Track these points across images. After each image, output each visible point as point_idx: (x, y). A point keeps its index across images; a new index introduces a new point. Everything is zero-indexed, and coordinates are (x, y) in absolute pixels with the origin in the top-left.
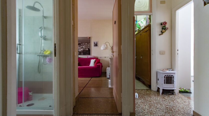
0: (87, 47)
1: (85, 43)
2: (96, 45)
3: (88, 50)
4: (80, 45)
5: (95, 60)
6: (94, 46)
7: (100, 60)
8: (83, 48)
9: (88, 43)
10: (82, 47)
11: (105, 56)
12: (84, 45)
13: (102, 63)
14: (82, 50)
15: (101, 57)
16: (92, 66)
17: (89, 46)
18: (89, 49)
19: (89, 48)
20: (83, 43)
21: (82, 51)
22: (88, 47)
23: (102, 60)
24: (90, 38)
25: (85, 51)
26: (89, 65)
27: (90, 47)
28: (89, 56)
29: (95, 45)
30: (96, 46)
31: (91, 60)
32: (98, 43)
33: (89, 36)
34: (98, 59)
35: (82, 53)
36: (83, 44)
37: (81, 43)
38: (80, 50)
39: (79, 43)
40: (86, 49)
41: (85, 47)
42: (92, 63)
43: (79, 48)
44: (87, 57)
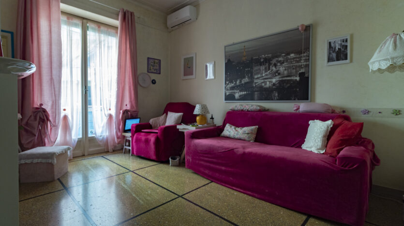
0: (296, 67)
1: (288, 54)
2: (339, 54)
3: (298, 78)
4: (267, 65)
5: (329, 122)
6: (330, 59)
7: (361, 125)
8: (279, 74)
9: (300, 53)
10: (274, 69)
12: (282, 63)
13: (369, 142)
14: (274, 80)
15: (367, 112)
16: (314, 150)
17: (303, 63)
18: (302, 75)
19: (302, 71)
20: (280, 56)
21: (274, 85)
22: (300, 67)
23: (374, 124)
24: (307, 28)
25: (288, 85)
26: (303, 142)
27: (307, 66)
28: (303, 107)
29: (334, 55)
30: (338, 60)
31: (311, 122)
32: (348, 44)
33: (306, 23)
34: (347, 118)
35: (277, 94)
36: (281, 59)
37: (273, 57)
38: (269, 82)
39: (266, 55)
40: (292, 78)
41: (289, 67)
42: (312, 139)
43: (266, 75)
44: (295, 108)
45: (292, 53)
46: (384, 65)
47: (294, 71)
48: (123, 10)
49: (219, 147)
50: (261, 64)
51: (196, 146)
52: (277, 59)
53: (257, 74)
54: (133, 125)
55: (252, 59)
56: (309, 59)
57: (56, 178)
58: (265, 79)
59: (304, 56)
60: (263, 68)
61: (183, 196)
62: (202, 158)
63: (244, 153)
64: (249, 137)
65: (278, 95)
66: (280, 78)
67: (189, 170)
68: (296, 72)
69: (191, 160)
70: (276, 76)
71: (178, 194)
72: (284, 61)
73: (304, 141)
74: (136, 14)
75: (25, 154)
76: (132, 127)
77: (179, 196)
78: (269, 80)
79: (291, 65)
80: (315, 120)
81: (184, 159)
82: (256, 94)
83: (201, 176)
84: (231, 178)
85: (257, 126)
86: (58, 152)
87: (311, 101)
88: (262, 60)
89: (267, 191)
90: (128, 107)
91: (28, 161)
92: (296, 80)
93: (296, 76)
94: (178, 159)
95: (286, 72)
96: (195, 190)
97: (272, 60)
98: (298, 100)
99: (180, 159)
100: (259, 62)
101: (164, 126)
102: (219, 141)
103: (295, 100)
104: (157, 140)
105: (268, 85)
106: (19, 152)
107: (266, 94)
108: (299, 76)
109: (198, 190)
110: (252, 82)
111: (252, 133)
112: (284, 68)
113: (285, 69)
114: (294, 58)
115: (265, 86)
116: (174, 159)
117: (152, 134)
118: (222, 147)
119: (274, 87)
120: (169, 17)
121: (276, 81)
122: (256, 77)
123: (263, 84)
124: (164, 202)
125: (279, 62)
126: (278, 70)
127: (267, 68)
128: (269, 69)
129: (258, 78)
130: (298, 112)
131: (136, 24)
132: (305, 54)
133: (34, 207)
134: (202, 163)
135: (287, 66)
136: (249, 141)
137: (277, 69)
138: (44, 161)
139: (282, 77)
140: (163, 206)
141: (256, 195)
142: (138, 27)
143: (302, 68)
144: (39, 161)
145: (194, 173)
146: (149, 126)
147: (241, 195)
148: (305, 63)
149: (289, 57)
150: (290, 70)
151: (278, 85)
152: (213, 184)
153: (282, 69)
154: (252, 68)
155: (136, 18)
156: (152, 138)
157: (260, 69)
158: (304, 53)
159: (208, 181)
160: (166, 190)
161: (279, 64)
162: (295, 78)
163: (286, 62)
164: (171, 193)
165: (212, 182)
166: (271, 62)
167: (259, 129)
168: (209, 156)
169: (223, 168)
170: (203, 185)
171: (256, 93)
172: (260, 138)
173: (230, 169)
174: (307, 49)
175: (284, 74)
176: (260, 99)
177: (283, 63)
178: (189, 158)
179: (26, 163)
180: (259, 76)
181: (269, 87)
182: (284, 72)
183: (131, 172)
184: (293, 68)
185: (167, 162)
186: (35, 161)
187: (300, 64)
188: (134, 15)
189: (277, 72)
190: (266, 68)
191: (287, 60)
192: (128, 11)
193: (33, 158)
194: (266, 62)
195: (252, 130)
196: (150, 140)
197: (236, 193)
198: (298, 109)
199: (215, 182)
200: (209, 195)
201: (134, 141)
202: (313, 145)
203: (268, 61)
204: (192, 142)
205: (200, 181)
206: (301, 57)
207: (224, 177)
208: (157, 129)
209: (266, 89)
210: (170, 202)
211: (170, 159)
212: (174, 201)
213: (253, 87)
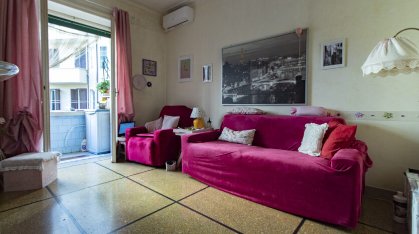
0: (293, 70)
1: (286, 57)
2: (334, 58)
3: (295, 82)
4: (265, 67)
5: (325, 126)
6: (326, 63)
7: (354, 128)
8: (276, 77)
9: (296, 56)
10: (272, 72)
11: (389, 110)
12: (279, 66)
13: (363, 144)
14: (271, 84)
15: (360, 115)
16: (310, 153)
17: (300, 66)
18: (298, 78)
19: (299, 74)
20: (277, 59)
21: (271, 88)
22: (297, 70)
23: (368, 127)
25: (285, 88)
27: (304, 69)
28: (300, 110)
29: (330, 59)
30: (333, 63)
31: (307, 125)
32: (343, 48)
33: (303, 26)
34: (342, 121)
35: (274, 98)
37: (271, 60)
38: (267, 85)
39: (264, 59)
40: (289, 81)
41: (286, 71)
42: (308, 141)
43: (264, 78)
44: (292, 112)
45: (289, 56)
46: (377, 69)
47: (291, 74)
48: (117, 9)
49: (216, 151)
50: (258, 67)
51: (192, 150)
52: (274, 62)
53: (255, 77)
54: (127, 129)
55: (249, 61)
56: (305, 63)
57: (44, 185)
58: (262, 82)
59: (301, 60)
60: (260, 71)
61: (179, 202)
62: (199, 162)
63: (241, 157)
64: (246, 141)
65: (276, 98)
66: (277, 81)
67: (185, 175)
68: (293, 75)
69: (187, 165)
70: (273, 79)
71: (174, 199)
72: (281, 64)
73: (301, 144)
74: (131, 14)
75: (10, 161)
76: (127, 132)
77: (175, 202)
78: (267, 83)
79: (289, 68)
80: (311, 124)
81: (181, 163)
82: (254, 98)
83: (198, 181)
84: (228, 183)
85: (255, 130)
86: (46, 158)
87: (307, 105)
88: (260, 63)
89: (264, 194)
90: (124, 111)
91: (14, 168)
92: (293, 83)
93: (293, 80)
94: (174, 164)
95: (283, 76)
96: (192, 195)
97: (269, 64)
98: (295, 103)
99: (176, 164)
100: (256, 65)
101: (160, 130)
102: (216, 145)
103: (291, 103)
104: (153, 145)
105: (265, 88)
106: (3, 159)
107: (264, 98)
108: (296, 80)
109: (195, 195)
110: (249, 85)
111: (249, 137)
112: (281, 71)
113: (283, 73)
114: (291, 62)
115: (263, 90)
116: (170, 163)
117: (148, 139)
118: (219, 151)
119: (271, 90)
120: (165, 18)
121: (274, 84)
122: (253, 80)
123: (261, 88)
124: (160, 208)
125: (277, 65)
126: (275, 74)
127: (265, 71)
128: (267, 72)
129: (255, 81)
130: (294, 115)
131: (130, 24)
132: (302, 58)
133: (19, 217)
134: (199, 167)
135: (284, 69)
136: (247, 144)
137: (275, 72)
138: (30, 168)
139: (279, 81)
140: (158, 212)
141: (253, 199)
142: (133, 27)
143: (299, 71)
144: (25, 169)
145: (190, 178)
146: (144, 130)
147: (239, 199)
148: (301, 67)
149: (286, 60)
150: (287, 74)
151: (275, 88)
152: (211, 189)
153: (279, 72)
154: (249, 71)
155: (130, 18)
156: (148, 143)
157: (257, 72)
158: (301, 56)
159: (205, 186)
160: (161, 196)
161: (276, 67)
162: (292, 82)
163: (283, 65)
164: (167, 199)
165: (209, 186)
166: (269, 65)
167: (256, 133)
168: (207, 160)
169: (220, 172)
170: (200, 189)
171: (254, 96)
172: (257, 142)
173: (227, 173)
174: (304, 52)
175: (281, 77)
176: (258, 102)
177: (280, 66)
178: (185, 163)
179: (10, 171)
180: (257, 79)
181: (267, 90)
182: (281, 75)
183: (125, 178)
184: (290, 72)
185: (163, 167)
186: (21, 168)
187: (297, 67)
188: (128, 15)
189: (274, 75)
190: (263, 72)
191: (284, 64)
192: (122, 11)
193: (18, 165)
194: (264, 65)
195: (249, 134)
196: (146, 145)
197: (233, 197)
198: (295, 112)
199: (212, 187)
200: (206, 200)
201: (128, 146)
202: (309, 147)
203: (265, 64)
204: (189, 146)
205: (197, 185)
206: (298, 61)
207: (221, 181)
208: (153, 134)
209: (264, 93)
210: (166, 208)
211: (166, 164)
212: (170, 206)
213: (250, 90)
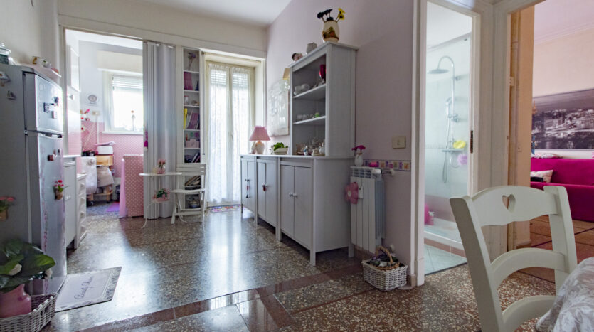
1: (586, 110)
4: (561, 118)
8: (575, 126)
10: (569, 122)
12: (578, 117)
14: (569, 132)
20: (576, 111)
21: (569, 136)
25: (586, 136)
35: (572, 144)
36: (576, 114)
37: (568, 112)
39: (560, 110)
40: (590, 130)
41: (586, 121)
43: (560, 127)
44: (593, 156)
45: (590, 109)
47: (592, 124)
50: (554, 118)
52: (573, 114)
53: (549, 126)
55: (543, 113)
58: (556, 129)
60: (556, 121)
65: (574, 144)
66: (576, 130)
70: (572, 128)
72: (580, 115)
78: (563, 132)
79: (589, 119)
82: (548, 144)
85: (552, 171)
88: (555, 114)
95: (583, 126)
100: (551, 116)
105: (562, 135)
107: (561, 144)
110: (543, 133)
111: (547, 176)
112: (581, 121)
113: (582, 123)
114: (592, 114)
115: (559, 137)
119: (569, 138)
121: (572, 133)
122: (548, 128)
123: (556, 135)
125: (576, 116)
126: (574, 123)
128: (563, 122)
129: (550, 130)
135: (584, 120)
139: (579, 129)
149: (586, 112)
150: (587, 124)
151: (574, 136)
153: (578, 122)
154: (543, 121)
157: (552, 122)
161: (575, 118)
163: (584, 117)
166: (566, 116)
167: (554, 173)
171: (548, 143)
175: (580, 127)
176: (553, 148)
177: (580, 117)
180: (552, 128)
181: (565, 137)
182: (581, 125)
184: (591, 122)
189: (572, 125)
190: (559, 121)
191: (584, 115)
194: (560, 116)
195: (547, 173)
203: (562, 116)
209: (559, 140)
213: (544, 138)
